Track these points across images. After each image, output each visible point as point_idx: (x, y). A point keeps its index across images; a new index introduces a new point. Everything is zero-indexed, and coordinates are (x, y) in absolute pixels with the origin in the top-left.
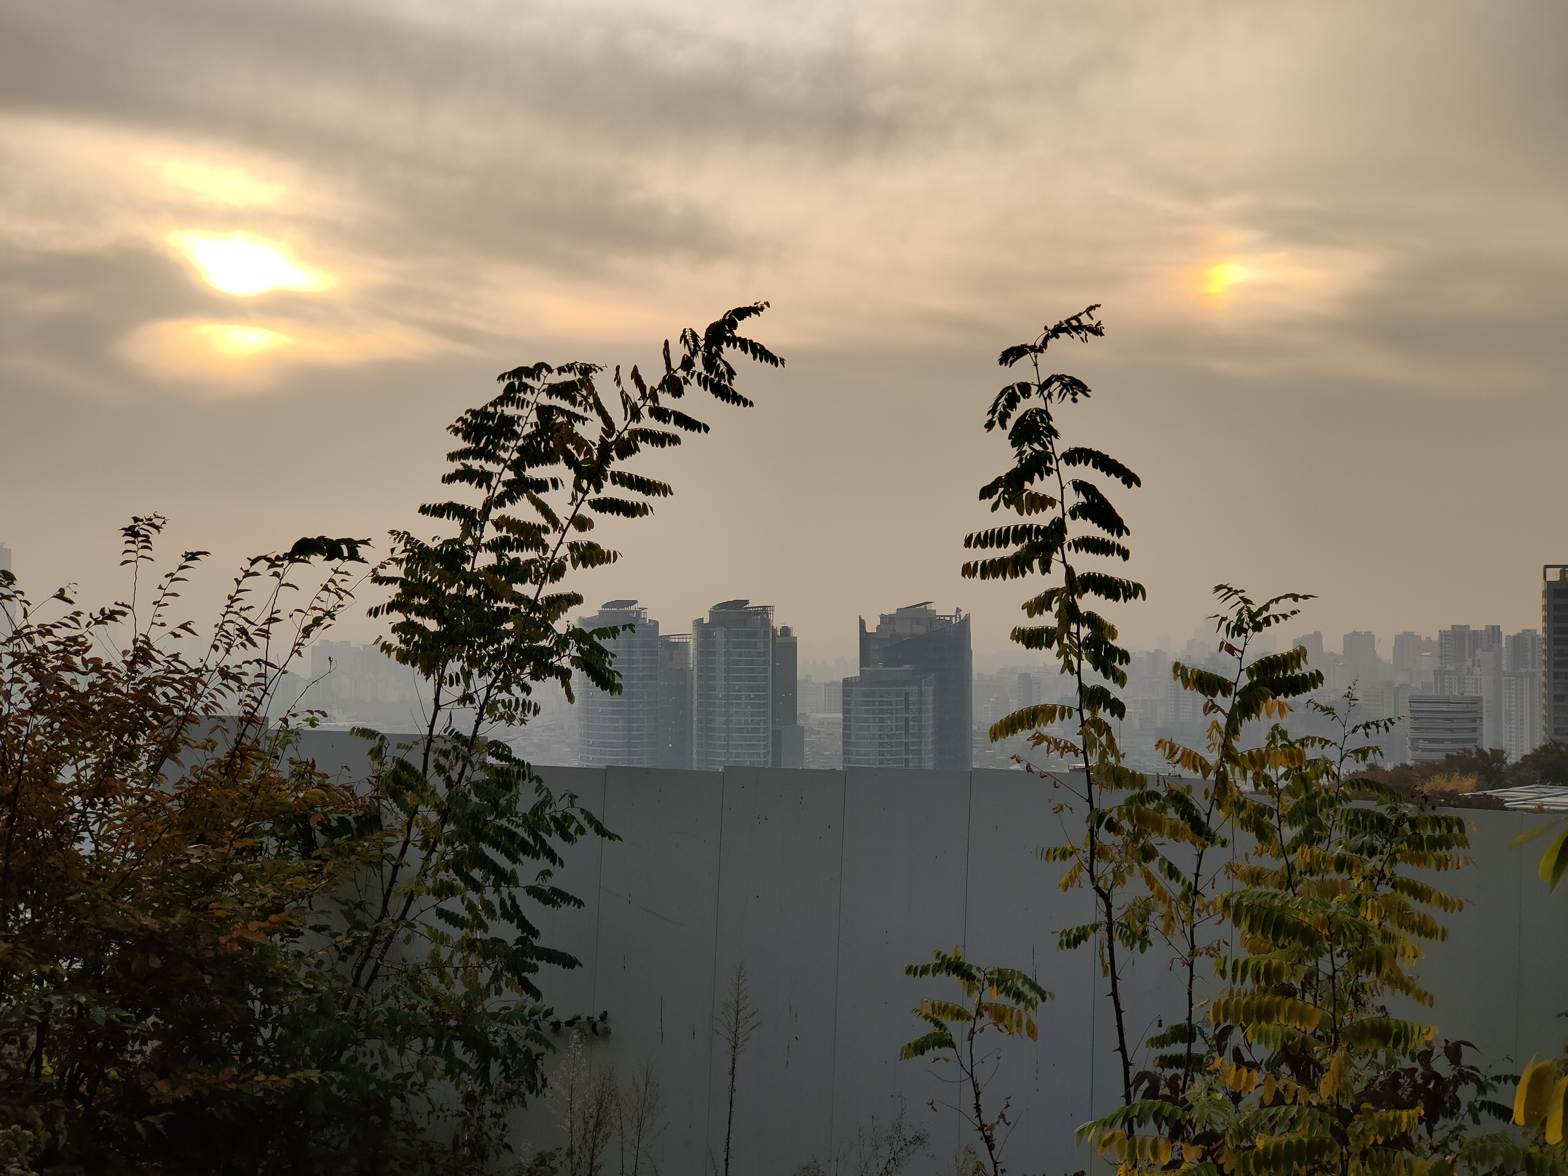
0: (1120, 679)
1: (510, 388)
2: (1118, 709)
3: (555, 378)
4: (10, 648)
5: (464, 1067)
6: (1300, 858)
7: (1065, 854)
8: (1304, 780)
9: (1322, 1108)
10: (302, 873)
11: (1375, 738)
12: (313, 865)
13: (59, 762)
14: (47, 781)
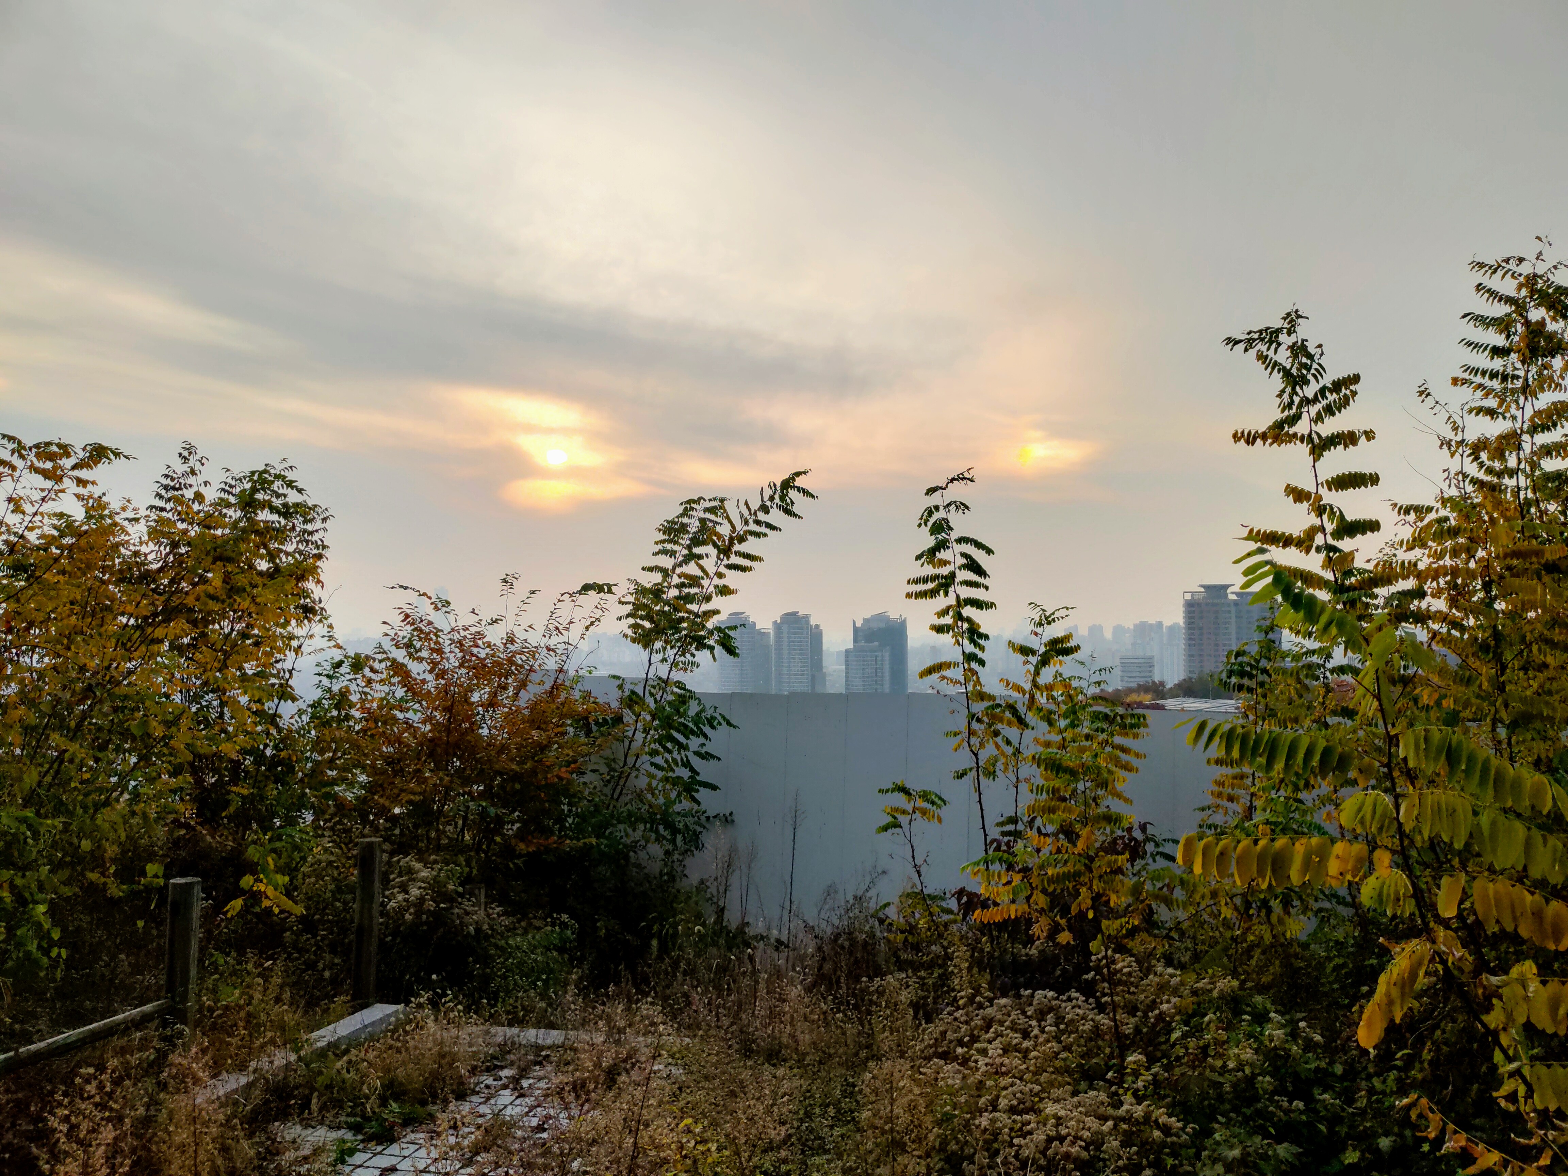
0: (982, 649)
1: (686, 509)
2: (982, 663)
3: (708, 505)
4: (449, 636)
5: (664, 838)
6: (1068, 735)
7: (956, 734)
8: (1070, 697)
9: (1079, 855)
10: (586, 745)
11: (1104, 676)
12: (591, 741)
13: (472, 691)
14: (466, 700)
